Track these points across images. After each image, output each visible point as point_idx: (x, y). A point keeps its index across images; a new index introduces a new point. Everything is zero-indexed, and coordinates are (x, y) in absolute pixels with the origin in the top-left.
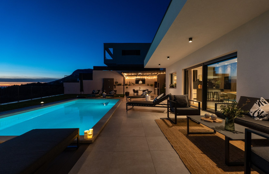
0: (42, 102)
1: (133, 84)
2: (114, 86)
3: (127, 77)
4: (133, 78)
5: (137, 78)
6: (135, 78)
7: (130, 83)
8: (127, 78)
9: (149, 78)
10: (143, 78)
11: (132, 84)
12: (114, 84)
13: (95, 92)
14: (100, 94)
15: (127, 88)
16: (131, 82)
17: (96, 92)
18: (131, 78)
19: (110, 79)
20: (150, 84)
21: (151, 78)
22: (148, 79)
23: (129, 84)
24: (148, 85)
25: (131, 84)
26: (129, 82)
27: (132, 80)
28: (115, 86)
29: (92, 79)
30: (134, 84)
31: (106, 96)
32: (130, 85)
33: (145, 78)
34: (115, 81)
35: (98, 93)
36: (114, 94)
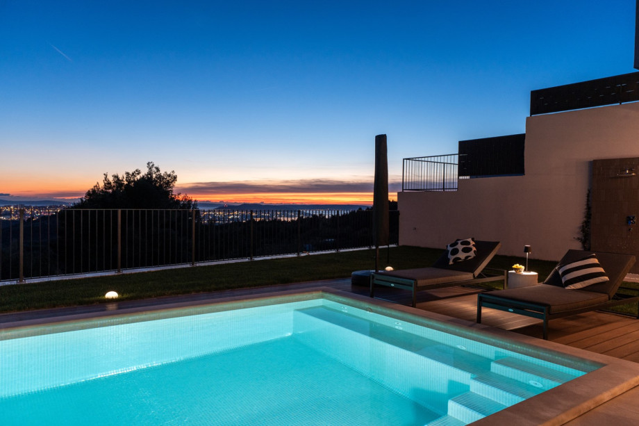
0: (112, 295)
13: (455, 252)
17: (462, 255)
29: (521, 171)
35: (469, 266)
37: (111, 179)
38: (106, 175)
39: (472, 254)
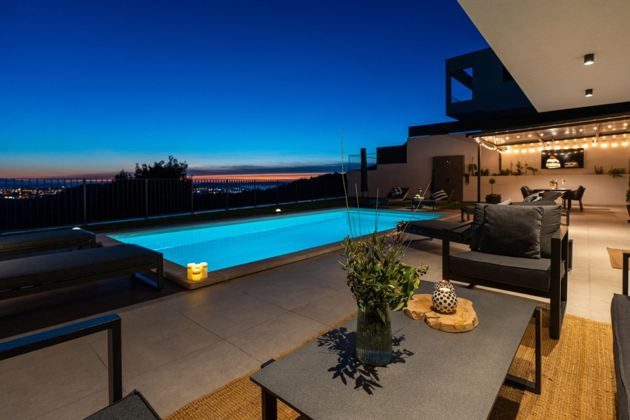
0: (278, 210)
1: (530, 168)
2: (464, 179)
3: (508, 147)
4: (532, 151)
5: (548, 148)
6: (540, 149)
7: (518, 166)
8: (510, 152)
9: (604, 146)
10: (576, 147)
11: (529, 172)
12: (466, 171)
13: (395, 192)
14: (406, 199)
15: (492, 182)
16: (523, 164)
17: (397, 193)
18: (524, 151)
19: (452, 157)
20: (607, 169)
21: (615, 145)
22: (597, 150)
23: (515, 169)
24: (599, 172)
25: (522, 171)
26: (515, 163)
27: (528, 156)
28: (467, 176)
29: (405, 161)
30: (536, 170)
31: (424, 203)
32: (519, 173)
33: (585, 146)
34: (467, 162)
35: (401, 196)
36: (443, 199)
37: (141, 167)
38: (137, 164)
39: (401, 192)
